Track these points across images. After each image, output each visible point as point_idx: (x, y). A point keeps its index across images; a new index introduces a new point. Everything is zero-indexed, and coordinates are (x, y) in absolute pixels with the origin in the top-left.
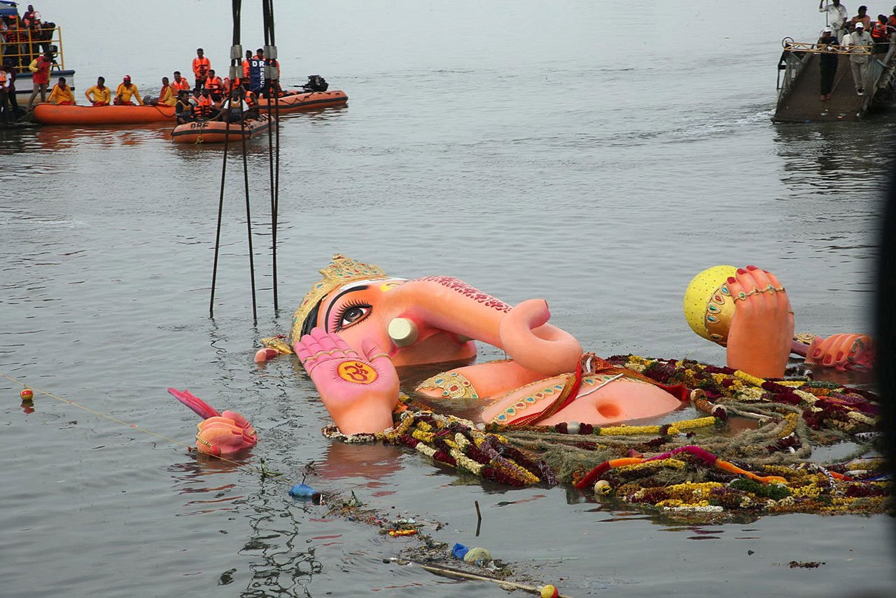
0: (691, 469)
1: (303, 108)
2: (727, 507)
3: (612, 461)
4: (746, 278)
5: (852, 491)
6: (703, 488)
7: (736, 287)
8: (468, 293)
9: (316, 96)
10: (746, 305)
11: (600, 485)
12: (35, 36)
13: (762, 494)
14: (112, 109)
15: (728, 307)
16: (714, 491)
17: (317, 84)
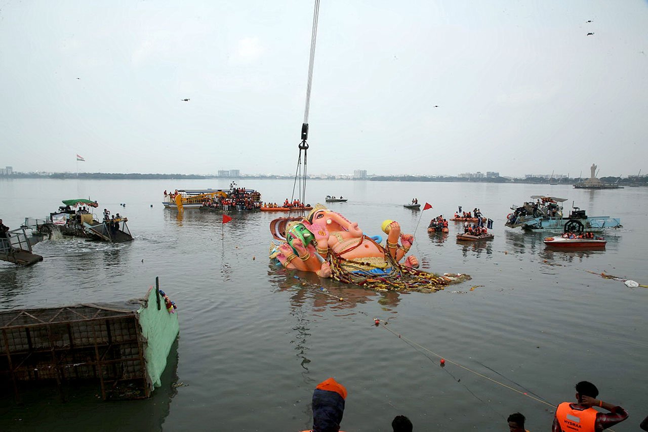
0: (382, 283)
1: (306, 210)
2: (388, 290)
3: (368, 280)
4: (394, 224)
5: (410, 287)
6: (384, 286)
7: (392, 225)
8: (343, 217)
9: (308, 208)
10: (393, 229)
11: (365, 284)
12: (257, 195)
13: (395, 288)
14: (273, 208)
15: (390, 228)
16: (386, 286)
17: (309, 206)
